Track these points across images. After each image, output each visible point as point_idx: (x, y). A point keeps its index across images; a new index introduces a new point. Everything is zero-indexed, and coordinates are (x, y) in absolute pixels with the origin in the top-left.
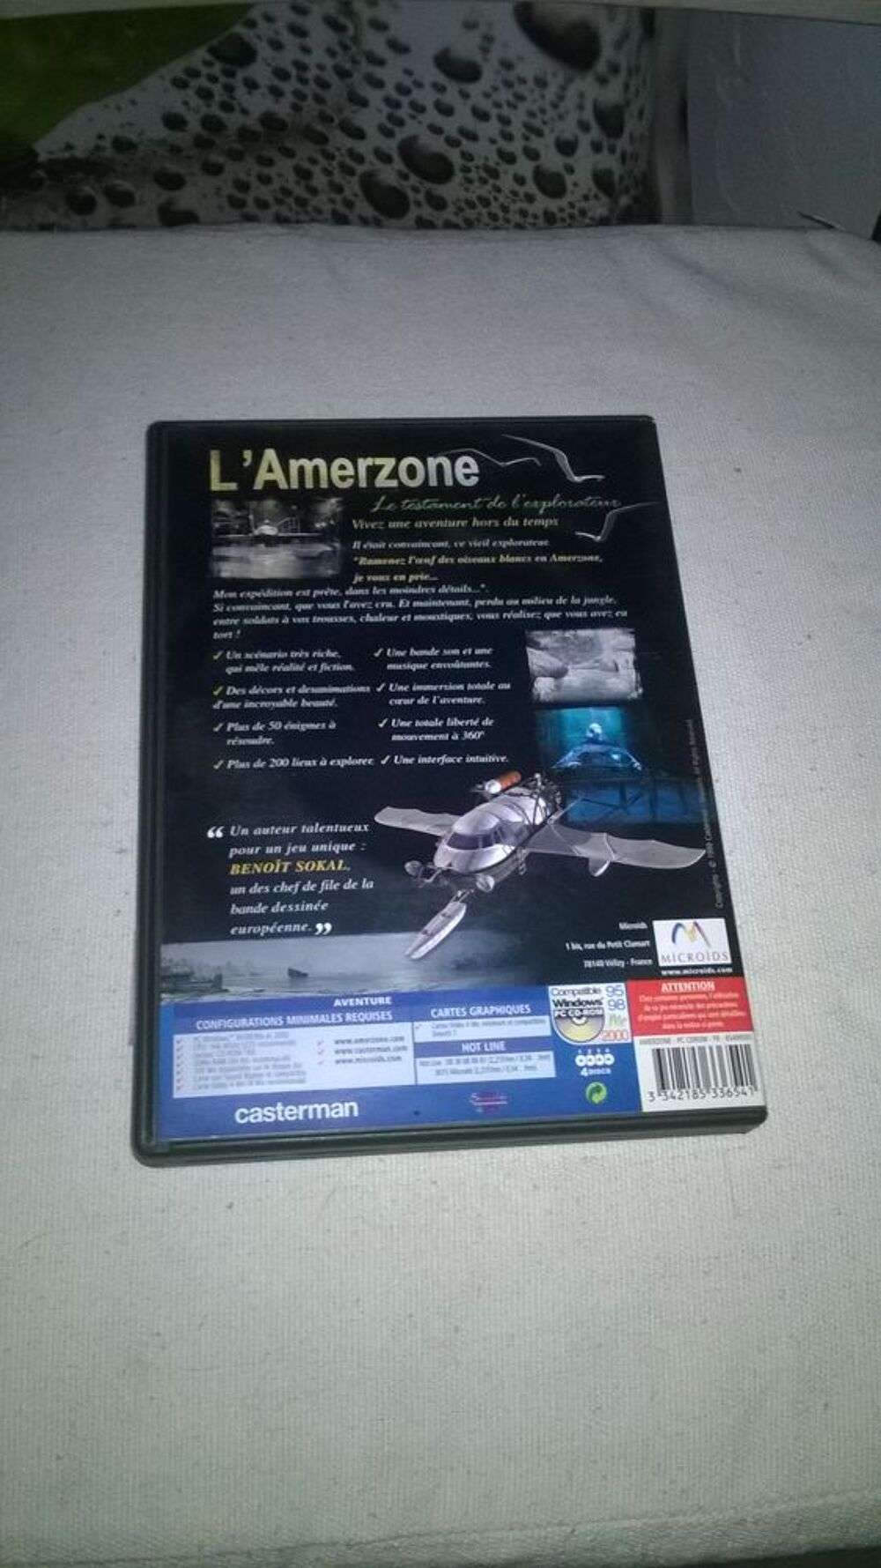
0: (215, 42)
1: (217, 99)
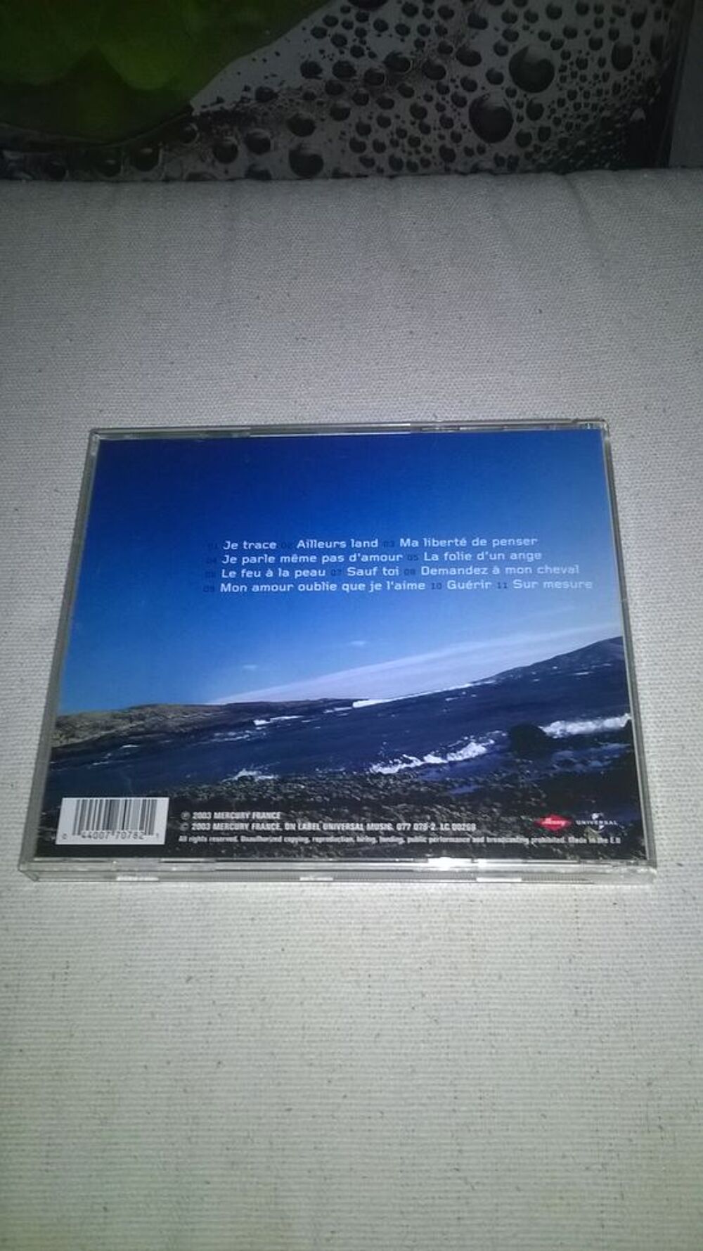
1: (350, 45)
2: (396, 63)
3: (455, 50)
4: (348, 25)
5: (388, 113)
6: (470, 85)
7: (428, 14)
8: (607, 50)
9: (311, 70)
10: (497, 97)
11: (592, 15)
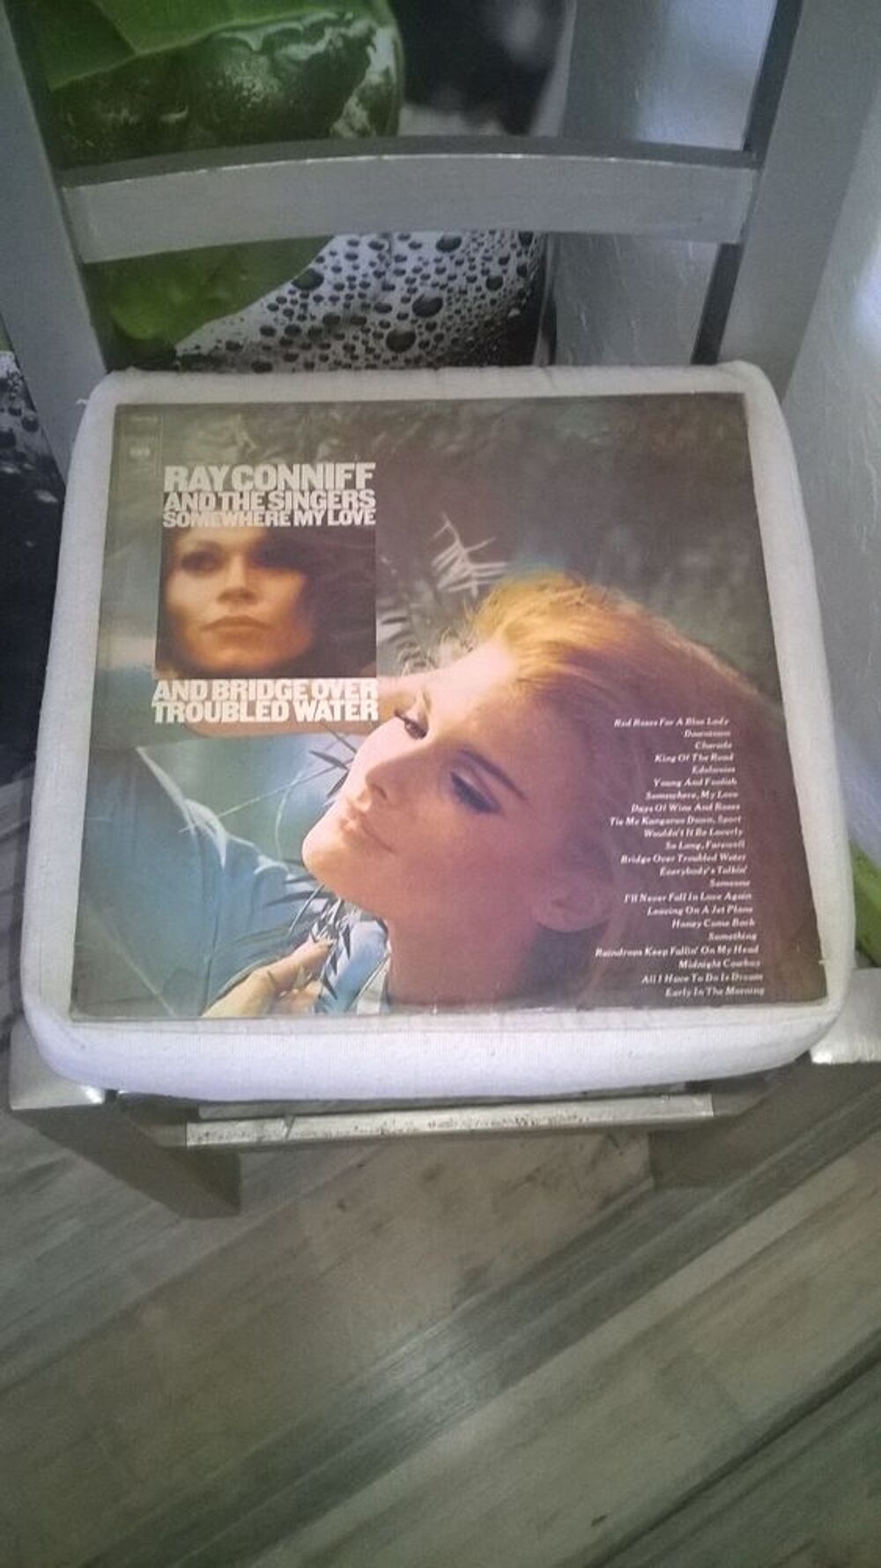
0: (296, 277)
1: (296, 314)
2: (330, 320)
3: (373, 305)
4: (294, 302)
5: (326, 352)
6: (385, 325)
7: (352, 287)
8: (482, 280)
9: (267, 331)
10: (405, 327)
11: (466, 265)
